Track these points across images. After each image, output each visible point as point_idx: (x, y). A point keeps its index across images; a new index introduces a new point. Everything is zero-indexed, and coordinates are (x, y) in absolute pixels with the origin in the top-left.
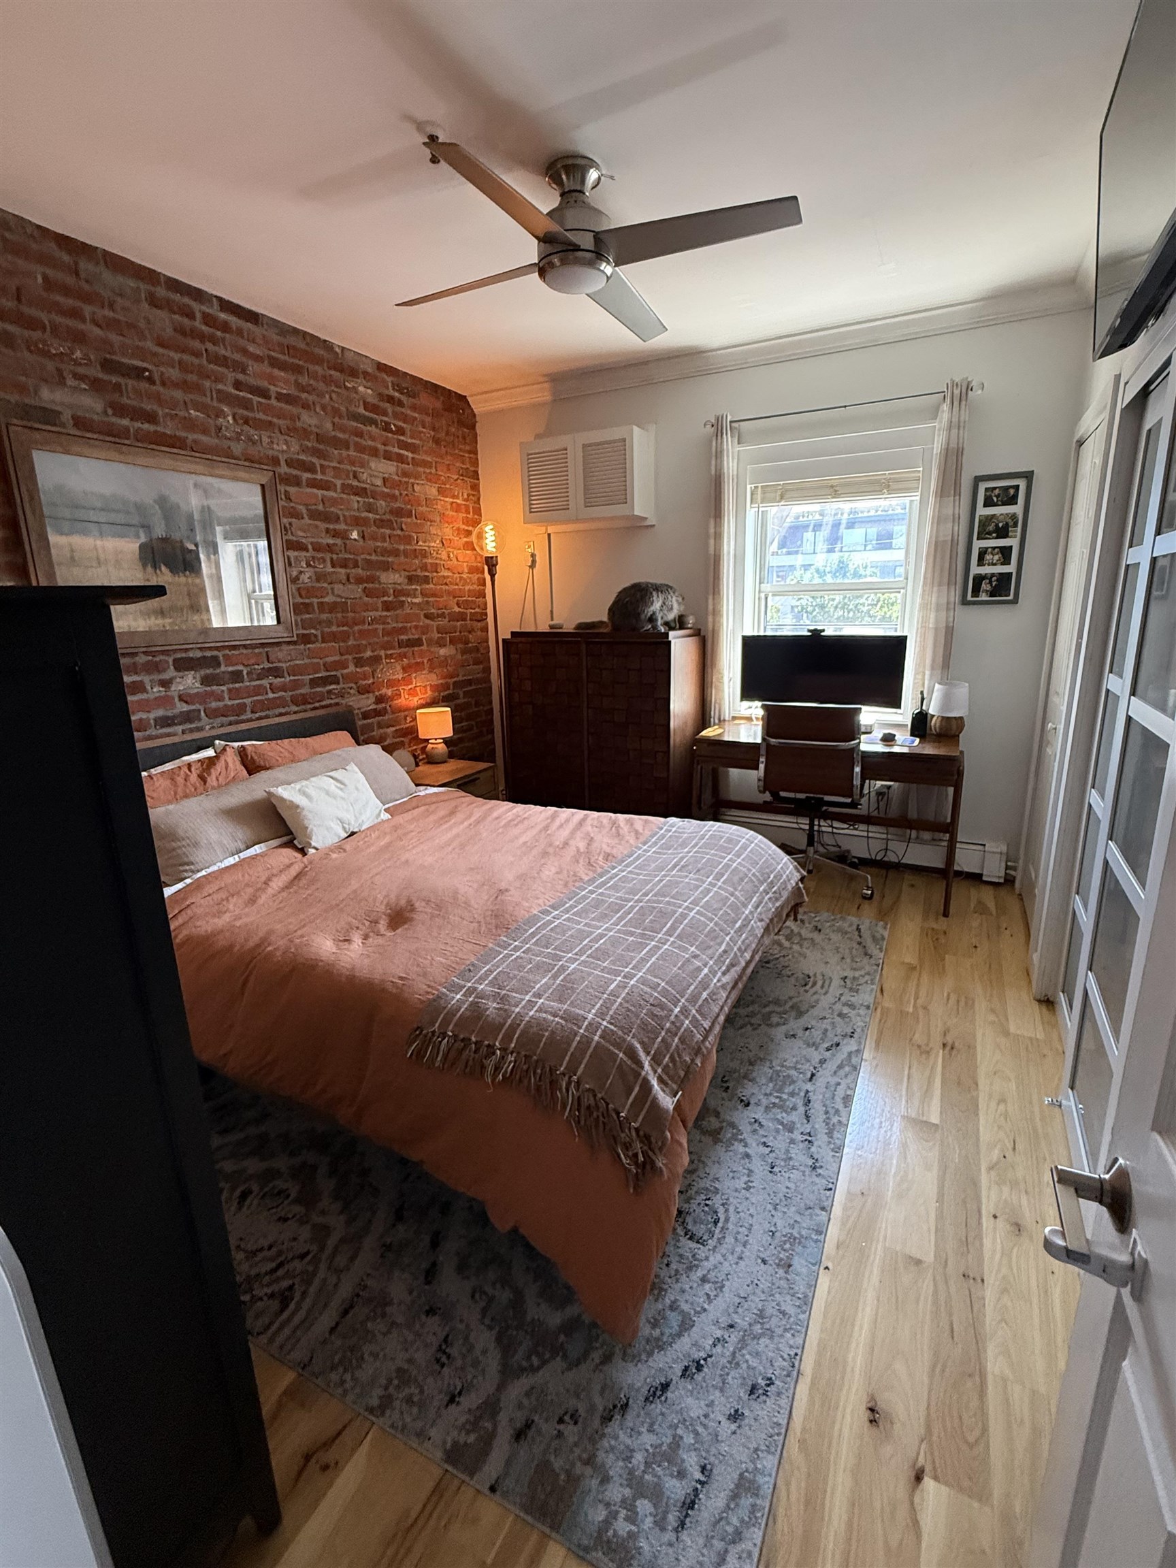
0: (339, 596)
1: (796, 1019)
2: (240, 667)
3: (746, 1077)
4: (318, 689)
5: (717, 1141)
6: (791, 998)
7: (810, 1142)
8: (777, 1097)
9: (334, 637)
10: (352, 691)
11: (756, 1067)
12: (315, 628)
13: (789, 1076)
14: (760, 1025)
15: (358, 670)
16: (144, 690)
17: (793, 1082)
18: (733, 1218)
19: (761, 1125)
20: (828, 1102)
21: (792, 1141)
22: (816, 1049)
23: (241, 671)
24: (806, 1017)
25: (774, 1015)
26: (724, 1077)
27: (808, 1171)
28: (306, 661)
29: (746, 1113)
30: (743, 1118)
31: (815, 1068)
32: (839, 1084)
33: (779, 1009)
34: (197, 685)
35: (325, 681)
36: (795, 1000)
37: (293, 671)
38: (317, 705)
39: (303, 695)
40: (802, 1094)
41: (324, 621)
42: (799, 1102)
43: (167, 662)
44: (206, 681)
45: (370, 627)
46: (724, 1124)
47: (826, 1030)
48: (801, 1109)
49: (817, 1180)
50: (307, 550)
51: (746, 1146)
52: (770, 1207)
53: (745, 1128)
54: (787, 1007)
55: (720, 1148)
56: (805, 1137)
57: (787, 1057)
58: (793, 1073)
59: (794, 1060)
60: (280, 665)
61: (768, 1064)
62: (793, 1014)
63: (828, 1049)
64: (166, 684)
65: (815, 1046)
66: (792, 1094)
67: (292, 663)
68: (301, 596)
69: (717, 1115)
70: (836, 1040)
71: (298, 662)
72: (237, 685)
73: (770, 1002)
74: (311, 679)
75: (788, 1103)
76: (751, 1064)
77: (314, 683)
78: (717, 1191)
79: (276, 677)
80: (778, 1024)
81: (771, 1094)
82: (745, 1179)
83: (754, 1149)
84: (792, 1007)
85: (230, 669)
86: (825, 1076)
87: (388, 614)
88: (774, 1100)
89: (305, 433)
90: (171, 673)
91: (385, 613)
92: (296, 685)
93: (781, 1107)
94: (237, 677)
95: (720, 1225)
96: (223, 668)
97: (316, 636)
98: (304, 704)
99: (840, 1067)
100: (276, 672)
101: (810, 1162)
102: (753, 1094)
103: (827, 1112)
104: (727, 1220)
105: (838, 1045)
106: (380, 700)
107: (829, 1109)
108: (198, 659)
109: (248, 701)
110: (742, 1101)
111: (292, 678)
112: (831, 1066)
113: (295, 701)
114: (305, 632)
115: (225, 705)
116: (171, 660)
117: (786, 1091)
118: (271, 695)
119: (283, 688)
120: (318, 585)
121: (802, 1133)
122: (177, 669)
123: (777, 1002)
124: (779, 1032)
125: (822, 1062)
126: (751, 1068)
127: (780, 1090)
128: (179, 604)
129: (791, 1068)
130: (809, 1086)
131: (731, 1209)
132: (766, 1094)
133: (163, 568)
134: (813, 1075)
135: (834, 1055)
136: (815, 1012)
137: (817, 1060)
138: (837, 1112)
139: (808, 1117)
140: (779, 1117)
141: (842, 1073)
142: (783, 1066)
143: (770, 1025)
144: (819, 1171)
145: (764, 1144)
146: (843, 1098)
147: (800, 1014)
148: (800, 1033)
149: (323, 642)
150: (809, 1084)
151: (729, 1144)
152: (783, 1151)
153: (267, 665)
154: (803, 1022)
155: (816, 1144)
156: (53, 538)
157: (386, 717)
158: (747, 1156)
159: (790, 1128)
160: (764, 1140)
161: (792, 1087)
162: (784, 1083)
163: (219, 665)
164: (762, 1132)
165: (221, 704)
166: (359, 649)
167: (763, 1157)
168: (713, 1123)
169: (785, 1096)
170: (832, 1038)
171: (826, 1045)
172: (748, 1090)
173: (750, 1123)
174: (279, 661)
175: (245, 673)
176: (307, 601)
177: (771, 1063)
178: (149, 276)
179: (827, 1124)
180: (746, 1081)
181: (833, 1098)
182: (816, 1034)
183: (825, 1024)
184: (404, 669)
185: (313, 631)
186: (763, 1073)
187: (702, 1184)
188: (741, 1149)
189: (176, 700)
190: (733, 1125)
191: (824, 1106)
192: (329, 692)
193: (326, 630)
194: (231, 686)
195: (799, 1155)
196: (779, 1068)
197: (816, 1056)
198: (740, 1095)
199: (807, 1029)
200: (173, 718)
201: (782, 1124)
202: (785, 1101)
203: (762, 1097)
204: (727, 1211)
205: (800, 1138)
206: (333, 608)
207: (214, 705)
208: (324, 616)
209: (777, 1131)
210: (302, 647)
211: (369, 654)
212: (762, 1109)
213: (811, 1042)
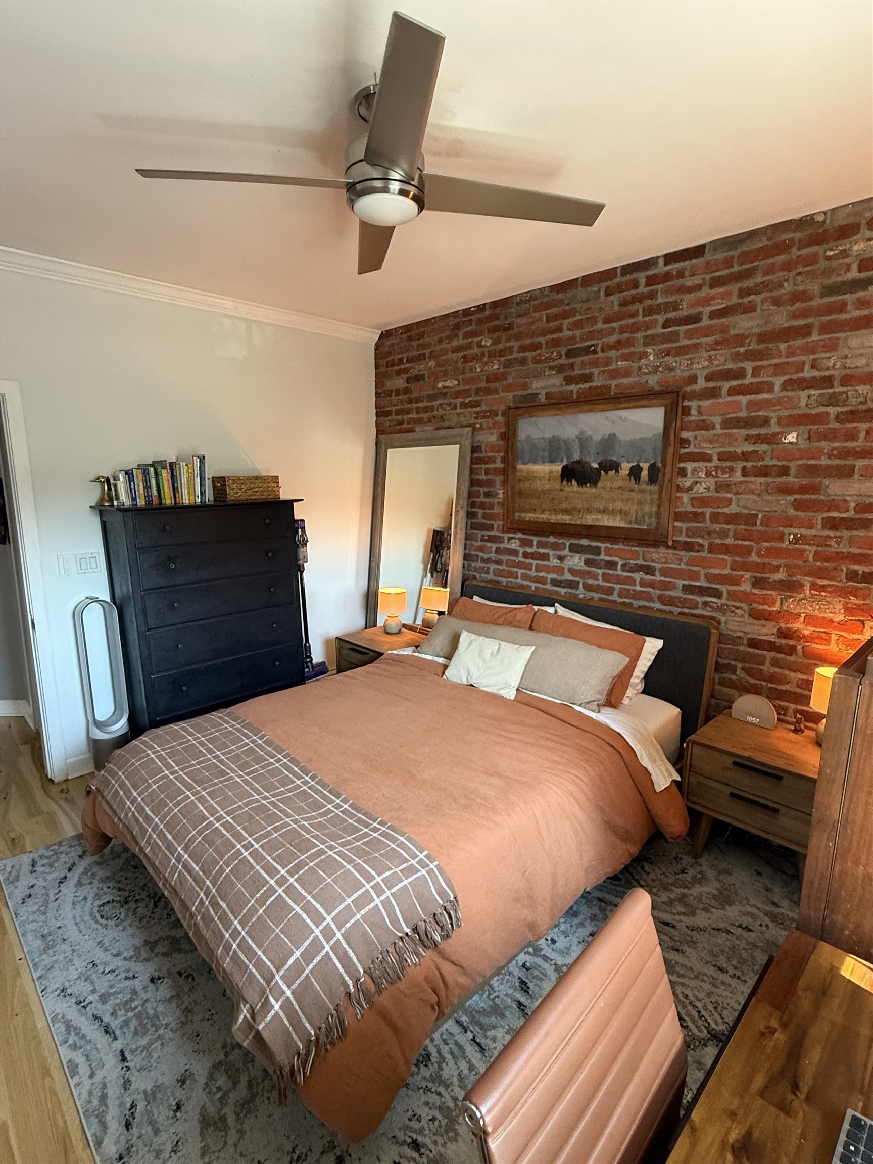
0: (745, 507)
1: (203, 1108)
2: (616, 559)
3: (178, 996)
4: (691, 597)
5: (146, 943)
6: (241, 1132)
7: (81, 1002)
8: (136, 1008)
9: (726, 549)
10: (739, 612)
11: (179, 1013)
12: (702, 537)
13: (144, 1034)
14: (226, 1055)
15: (755, 591)
16: (548, 560)
17: (136, 1034)
18: (94, 926)
19: (127, 978)
20: (89, 1048)
21: (94, 991)
22: (145, 1092)
23: (617, 563)
24: (196, 1124)
25: (230, 1085)
26: (193, 979)
27: (67, 984)
28: (683, 566)
29: (148, 975)
30: (144, 971)
31: (128, 1069)
32: (91, 1076)
33: (233, 1098)
34: (582, 564)
35: (701, 591)
36: (233, 1136)
37: (665, 572)
38: (686, 611)
39: (672, 597)
40: (118, 1032)
41: (715, 531)
42: (115, 1024)
43: (565, 544)
44: (588, 562)
45: (790, 547)
46: (153, 955)
47: (156, 1132)
48: (107, 1019)
49: (57, 986)
50: (710, 460)
51: (125, 959)
52: (76, 948)
53: (137, 967)
54: (228, 1111)
55: (138, 942)
56: (87, 1002)
57: (165, 1051)
58: (143, 1042)
59: (155, 1055)
60: (653, 564)
61: (173, 1025)
62: (211, 1110)
63: (133, 1106)
64: (561, 558)
65: (150, 1096)
66: (126, 1023)
67: (666, 566)
68: (693, 505)
69: (164, 955)
70: (135, 1131)
71: (673, 566)
72: (611, 572)
73: (253, 1096)
74: (684, 586)
75: (123, 1012)
76: (187, 1011)
77: (686, 589)
78: (117, 925)
79: (647, 574)
80: (211, 1077)
81: (143, 1005)
82: (106, 945)
83: (117, 963)
84: (223, 1119)
85: (607, 558)
86: (111, 1070)
87: (832, 534)
88: (137, 1003)
89: (740, 339)
90: (566, 552)
91: (825, 533)
92: (665, 586)
93: (126, 1003)
94: (611, 565)
95: (99, 918)
96: (602, 556)
97: (701, 545)
98: (671, 605)
99: (103, 1098)
100: (649, 570)
101: (69, 991)
102: (157, 990)
103: (83, 1037)
104: (97, 922)
105: (128, 1126)
106: (783, 634)
107: (83, 1042)
108: (586, 546)
109: (617, 587)
110: (159, 978)
111: (663, 579)
112: (114, 1091)
113: (662, 599)
114: (688, 540)
115: (598, 585)
116: (568, 544)
117: (134, 1020)
118: (638, 588)
119: (652, 585)
120: (718, 495)
121: (91, 1003)
122: (570, 551)
123: (247, 1106)
124: (200, 1068)
125: (126, 1085)
126: (183, 1007)
127: (138, 1016)
128: (580, 506)
129: (150, 1043)
130: (118, 1045)
131: (100, 927)
132: (147, 1001)
133: (574, 482)
134: (124, 1059)
135: (122, 1105)
136: (193, 1146)
137: (133, 1079)
138: (74, 1047)
139: (96, 1018)
140: (120, 996)
141: (97, 1093)
142: (159, 1037)
143: (216, 1066)
144: (58, 992)
145: (113, 971)
146: (77, 1066)
147: (207, 1123)
148: (180, 1094)
149: (710, 551)
150: (120, 1047)
151: (137, 949)
152: (96, 980)
153: (641, 562)
154: (192, 1110)
155: (75, 1006)
156: (520, 467)
157: (792, 658)
158: (117, 955)
159: (103, 999)
160: (117, 972)
161: (132, 1029)
162: (141, 1024)
163: (599, 554)
164: (123, 975)
165: (596, 583)
166: (763, 567)
167: (105, 964)
168: (159, 949)
169: (130, 1014)
170: (141, 1129)
171: (141, 1107)
172: (164, 990)
173: (137, 972)
174: (653, 561)
175: (620, 563)
176: (700, 510)
177: (171, 1029)
178: (610, 274)
179: (76, 1028)
180: (174, 993)
181: (87, 1056)
182: (162, 1114)
183: (165, 1140)
184: (848, 610)
185: (700, 540)
186: (169, 1015)
187: (129, 921)
188: (125, 954)
189: (566, 571)
190: (147, 960)
191: (90, 1041)
192: (706, 604)
193: (718, 541)
194: (607, 571)
195: (81, 988)
196: (161, 1032)
197: (141, 1083)
198: (166, 980)
199: (179, 1107)
200: (561, 582)
201: (113, 994)
202: (127, 1011)
203: (149, 995)
204: (101, 925)
205: (90, 998)
206: (732, 519)
207: (590, 581)
208: (717, 527)
209: (111, 987)
210: (683, 553)
211: (780, 575)
212: (138, 989)
213: (159, 1095)
